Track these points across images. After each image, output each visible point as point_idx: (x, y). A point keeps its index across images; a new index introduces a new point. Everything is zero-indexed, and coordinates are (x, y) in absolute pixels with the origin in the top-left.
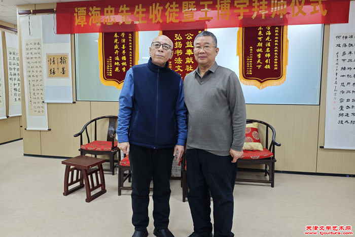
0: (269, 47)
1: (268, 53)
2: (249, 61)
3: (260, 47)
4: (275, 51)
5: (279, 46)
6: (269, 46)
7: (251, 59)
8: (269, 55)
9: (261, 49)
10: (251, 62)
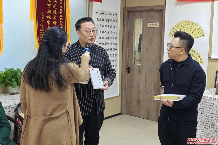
0: (55, 15)
1: (55, 20)
2: (42, 26)
3: (49, 14)
4: (61, 19)
5: (63, 15)
6: (56, 13)
7: (43, 25)
8: (55, 22)
9: (50, 16)
10: (43, 28)
